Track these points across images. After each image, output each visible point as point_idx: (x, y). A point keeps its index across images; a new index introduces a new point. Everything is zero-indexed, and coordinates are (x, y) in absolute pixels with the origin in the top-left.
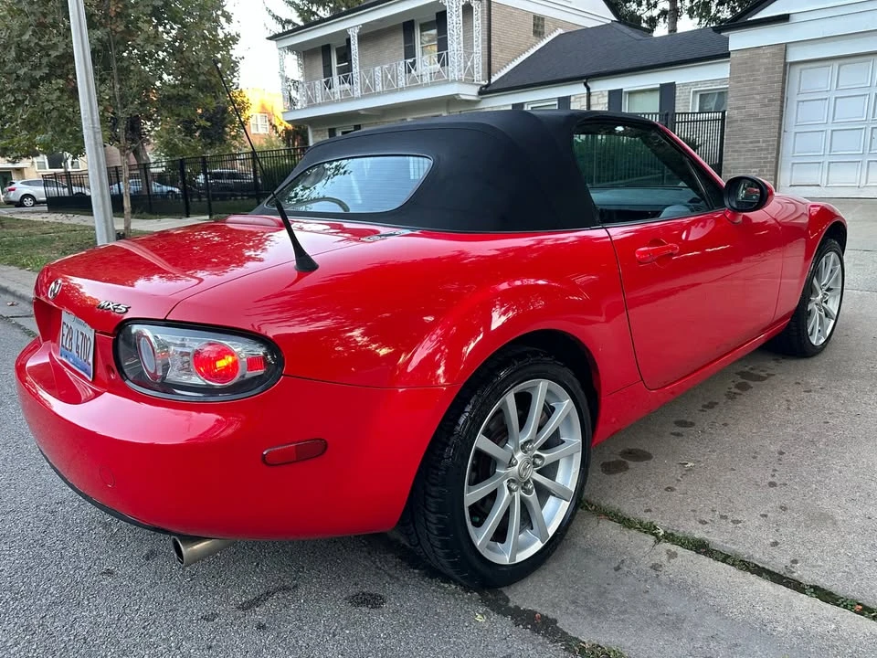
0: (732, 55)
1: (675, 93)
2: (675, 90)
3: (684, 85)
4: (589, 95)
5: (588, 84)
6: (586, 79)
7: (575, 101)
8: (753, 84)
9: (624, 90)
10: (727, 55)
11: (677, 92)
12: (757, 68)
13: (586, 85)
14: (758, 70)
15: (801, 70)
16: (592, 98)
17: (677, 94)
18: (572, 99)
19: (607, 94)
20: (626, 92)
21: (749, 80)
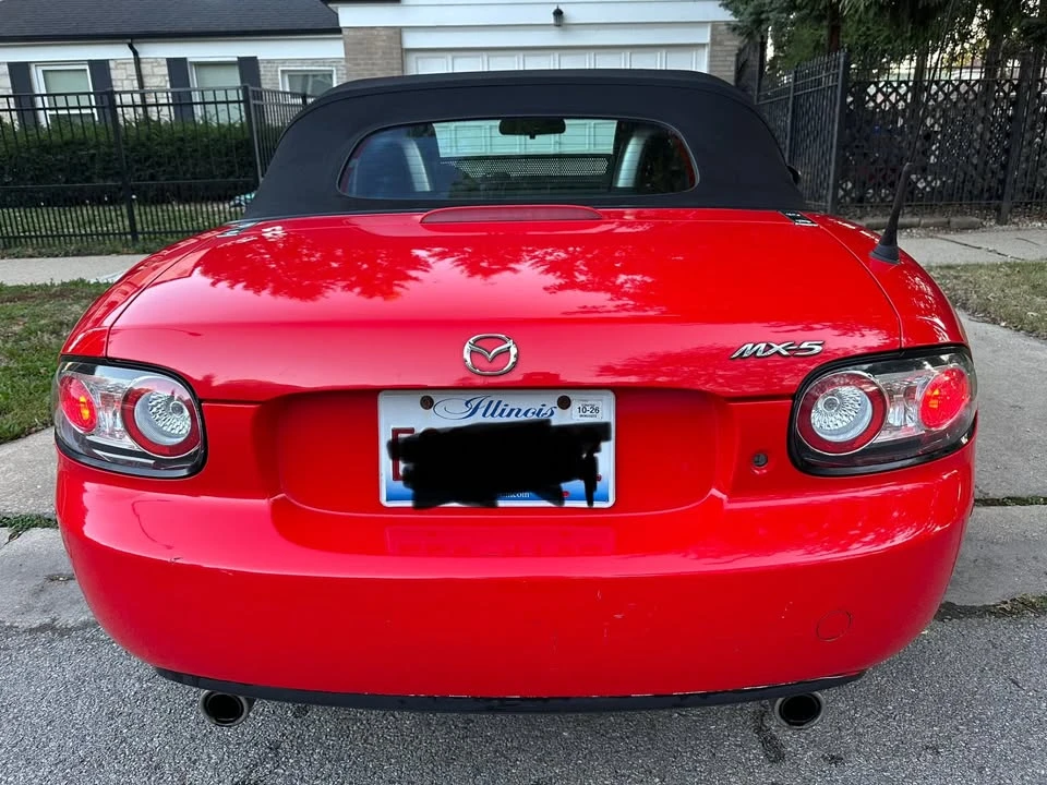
0: (344, 32)
1: (259, 71)
2: (258, 67)
3: (269, 61)
4: (138, 61)
5: (136, 47)
6: (132, 38)
7: (116, 68)
8: (372, 70)
9: (189, 60)
10: (339, 31)
11: (262, 69)
12: (373, 50)
13: (131, 47)
14: (376, 53)
15: (417, 58)
16: (142, 66)
17: (262, 73)
18: (112, 64)
19: (165, 62)
20: (191, 63)
21: (366, 64)
